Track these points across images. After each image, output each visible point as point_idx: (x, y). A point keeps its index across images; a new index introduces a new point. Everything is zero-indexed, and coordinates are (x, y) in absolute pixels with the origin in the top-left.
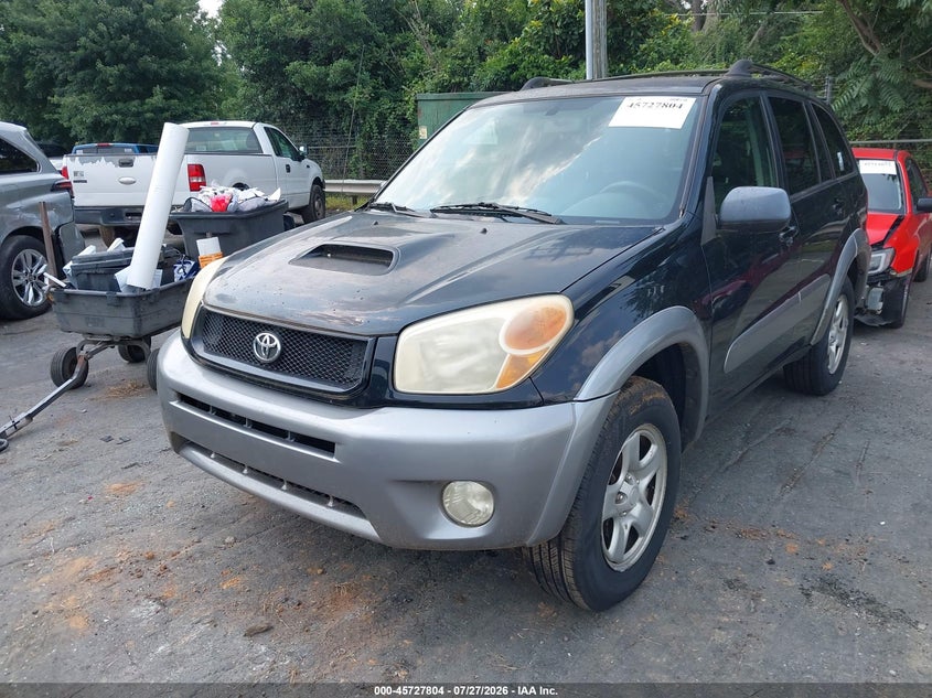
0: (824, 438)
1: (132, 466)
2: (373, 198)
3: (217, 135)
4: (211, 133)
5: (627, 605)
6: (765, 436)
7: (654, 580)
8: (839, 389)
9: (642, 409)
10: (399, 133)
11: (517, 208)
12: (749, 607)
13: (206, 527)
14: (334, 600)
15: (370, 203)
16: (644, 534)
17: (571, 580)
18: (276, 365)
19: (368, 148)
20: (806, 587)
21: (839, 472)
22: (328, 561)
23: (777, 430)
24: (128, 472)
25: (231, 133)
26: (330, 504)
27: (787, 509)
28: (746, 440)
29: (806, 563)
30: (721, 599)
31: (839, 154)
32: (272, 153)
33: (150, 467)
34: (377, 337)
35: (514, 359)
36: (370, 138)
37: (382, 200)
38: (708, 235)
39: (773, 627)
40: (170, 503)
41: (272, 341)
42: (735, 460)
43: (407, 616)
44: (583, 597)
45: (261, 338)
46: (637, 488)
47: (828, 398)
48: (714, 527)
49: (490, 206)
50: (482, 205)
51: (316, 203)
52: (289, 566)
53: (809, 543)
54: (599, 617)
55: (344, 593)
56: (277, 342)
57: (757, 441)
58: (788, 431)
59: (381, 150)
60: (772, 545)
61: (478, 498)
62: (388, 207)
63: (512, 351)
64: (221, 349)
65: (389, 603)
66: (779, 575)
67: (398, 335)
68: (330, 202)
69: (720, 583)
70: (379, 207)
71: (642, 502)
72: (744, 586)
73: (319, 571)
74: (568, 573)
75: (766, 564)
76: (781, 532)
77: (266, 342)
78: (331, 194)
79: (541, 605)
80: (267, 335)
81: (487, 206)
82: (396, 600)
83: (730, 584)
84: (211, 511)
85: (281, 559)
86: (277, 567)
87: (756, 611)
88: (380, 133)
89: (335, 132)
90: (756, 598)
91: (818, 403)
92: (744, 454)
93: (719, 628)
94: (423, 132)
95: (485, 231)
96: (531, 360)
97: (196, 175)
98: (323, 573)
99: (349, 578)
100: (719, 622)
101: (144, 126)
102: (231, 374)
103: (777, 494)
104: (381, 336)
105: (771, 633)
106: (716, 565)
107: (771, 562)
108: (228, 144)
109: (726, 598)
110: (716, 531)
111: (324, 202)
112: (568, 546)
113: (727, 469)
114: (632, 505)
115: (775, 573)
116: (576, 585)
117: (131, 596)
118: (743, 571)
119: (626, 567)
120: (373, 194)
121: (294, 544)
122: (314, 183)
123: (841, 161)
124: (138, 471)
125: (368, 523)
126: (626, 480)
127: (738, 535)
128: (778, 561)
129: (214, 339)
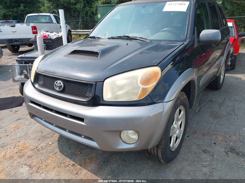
0: (222, 103)
1: (19, 119)
2: (88, 35)
3: (40, 18)
4: (38, 17)
5: (175, 160)
6: (205, 103)
7: (182, 151)
8: (222, 88)
9: (181, 102)
10: (92, 17)
11: (136, 37)
12: (211, 158)
13: (43, 139)
14: (85, 163)
15: (87, 36)
16: (179, 138)
17: (161, 157)
18: (62, 92)
19: (83, 21)
20: (226, 151)
21: (228, 113)
22: (82, 149)
23: (208, 101)
24: (18, 121)
25: (44, 17)
26: (83, 137)
27: (216, 126)
28: (200, 104)
29: (225, 143)
30: (202, 157)
31: (224, 20)
32: (56, 23)
33: (24, 119)
34: (96, 82)
35: (143, 89)
36: (84, 18)
37: (91, 35)
38: (196, 45)
39: (220, 165)
40: (31, 131)
41: (60, 83)
42: (198, 110)
43: (108, 167)
44: (164, 161)
45: (57, 83)
46: (178, 125)
47: (220, 90)
48: (196, 133)
49: (127, 36)
50: (124, 36)
51: (69, 37)
52: (70, 151)
53: (224, 136)
54: (167, 165)
55: (88, 160)
56: (62, 84)
57: (203, 104)
58: (211, 101)
59: (87, 21)
60: (214, 137)
61: (132, 134)
62: (94, 37)
63: (142, 87)
64: (44, 86)
65: (102, 163)
66: (218, 147)
67: (104, 81)
68: (73, 36)
69: (201, 151)
70: (91, 37)
71: (179, 129)
72: (208, 152)
73: (79, 153)
74: (160, 155)
75: (213, 144)
76: (215, 133)
77: (58, 84)
78: (73, 34)
79: (149, 161)
80: (59, 82)
81: (126, 37)
82: (104, 162)
83: (204, 151)
84: (44, 134)
85: (67, 149)
86: (66, 152)
87: (213, 160)
88: (86, 17)
89: (74, 17)
90: (213, 156)
91: (217, 92)
92: (200, 108)
93: (204, 167)
94: (99, 16)
95: (127, 44)
96: (149, 89)
97: (34, 29)
98: (80, 153)
99: (89, 155)
100: (203, 164)
101: (19, 16)
102: (48, 94)
103: (212, 121)
104: (98, 82)
105: (219, 167)
106: (199, 145)
107: (215, 143)
108: (43, 20)
109: (204, 156)
110: (197, 134)
111: (71, 36)
112: (160, 147)
113: (196, 114)
114: (177, 130)
115: (217, 147)
116: (162, 158)
117: (20, 164)
118: (207, 147)
119: (175, 149)
120: (88, 34)
121: (71, 144)
122: (68, 31)
123: (224, 22)
124: (21, 121)
125: (96, 143)
126: (175, 123)
127: (203, 134)
128: (217, 143)
129: (41, 83)
